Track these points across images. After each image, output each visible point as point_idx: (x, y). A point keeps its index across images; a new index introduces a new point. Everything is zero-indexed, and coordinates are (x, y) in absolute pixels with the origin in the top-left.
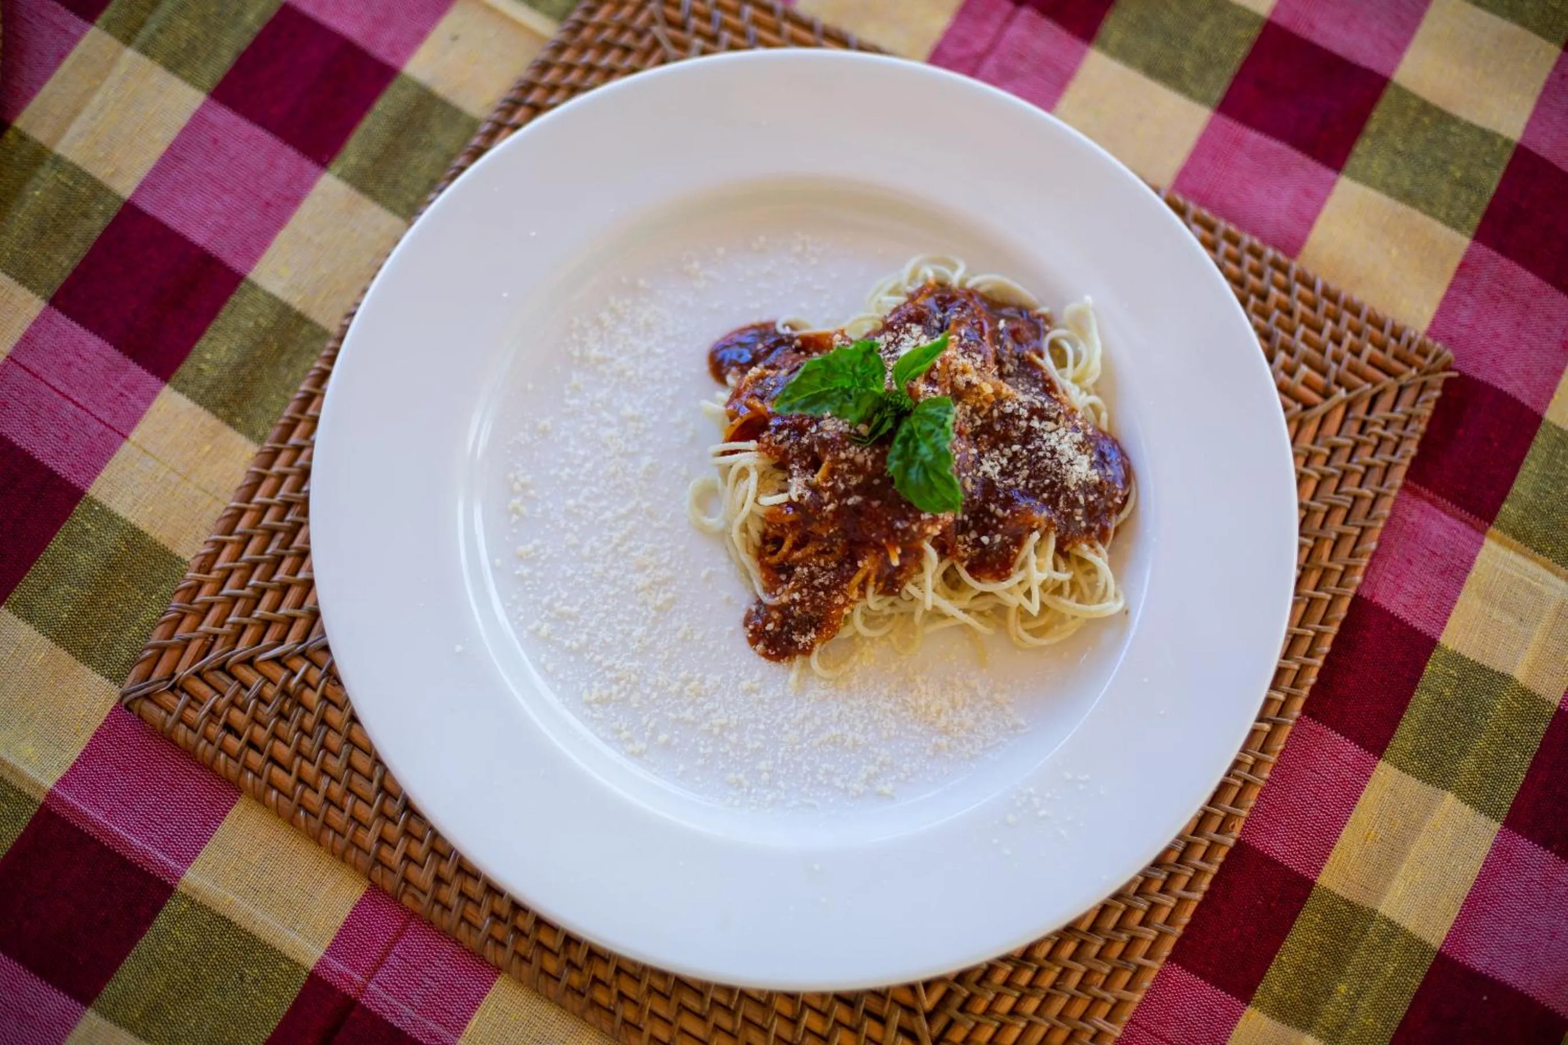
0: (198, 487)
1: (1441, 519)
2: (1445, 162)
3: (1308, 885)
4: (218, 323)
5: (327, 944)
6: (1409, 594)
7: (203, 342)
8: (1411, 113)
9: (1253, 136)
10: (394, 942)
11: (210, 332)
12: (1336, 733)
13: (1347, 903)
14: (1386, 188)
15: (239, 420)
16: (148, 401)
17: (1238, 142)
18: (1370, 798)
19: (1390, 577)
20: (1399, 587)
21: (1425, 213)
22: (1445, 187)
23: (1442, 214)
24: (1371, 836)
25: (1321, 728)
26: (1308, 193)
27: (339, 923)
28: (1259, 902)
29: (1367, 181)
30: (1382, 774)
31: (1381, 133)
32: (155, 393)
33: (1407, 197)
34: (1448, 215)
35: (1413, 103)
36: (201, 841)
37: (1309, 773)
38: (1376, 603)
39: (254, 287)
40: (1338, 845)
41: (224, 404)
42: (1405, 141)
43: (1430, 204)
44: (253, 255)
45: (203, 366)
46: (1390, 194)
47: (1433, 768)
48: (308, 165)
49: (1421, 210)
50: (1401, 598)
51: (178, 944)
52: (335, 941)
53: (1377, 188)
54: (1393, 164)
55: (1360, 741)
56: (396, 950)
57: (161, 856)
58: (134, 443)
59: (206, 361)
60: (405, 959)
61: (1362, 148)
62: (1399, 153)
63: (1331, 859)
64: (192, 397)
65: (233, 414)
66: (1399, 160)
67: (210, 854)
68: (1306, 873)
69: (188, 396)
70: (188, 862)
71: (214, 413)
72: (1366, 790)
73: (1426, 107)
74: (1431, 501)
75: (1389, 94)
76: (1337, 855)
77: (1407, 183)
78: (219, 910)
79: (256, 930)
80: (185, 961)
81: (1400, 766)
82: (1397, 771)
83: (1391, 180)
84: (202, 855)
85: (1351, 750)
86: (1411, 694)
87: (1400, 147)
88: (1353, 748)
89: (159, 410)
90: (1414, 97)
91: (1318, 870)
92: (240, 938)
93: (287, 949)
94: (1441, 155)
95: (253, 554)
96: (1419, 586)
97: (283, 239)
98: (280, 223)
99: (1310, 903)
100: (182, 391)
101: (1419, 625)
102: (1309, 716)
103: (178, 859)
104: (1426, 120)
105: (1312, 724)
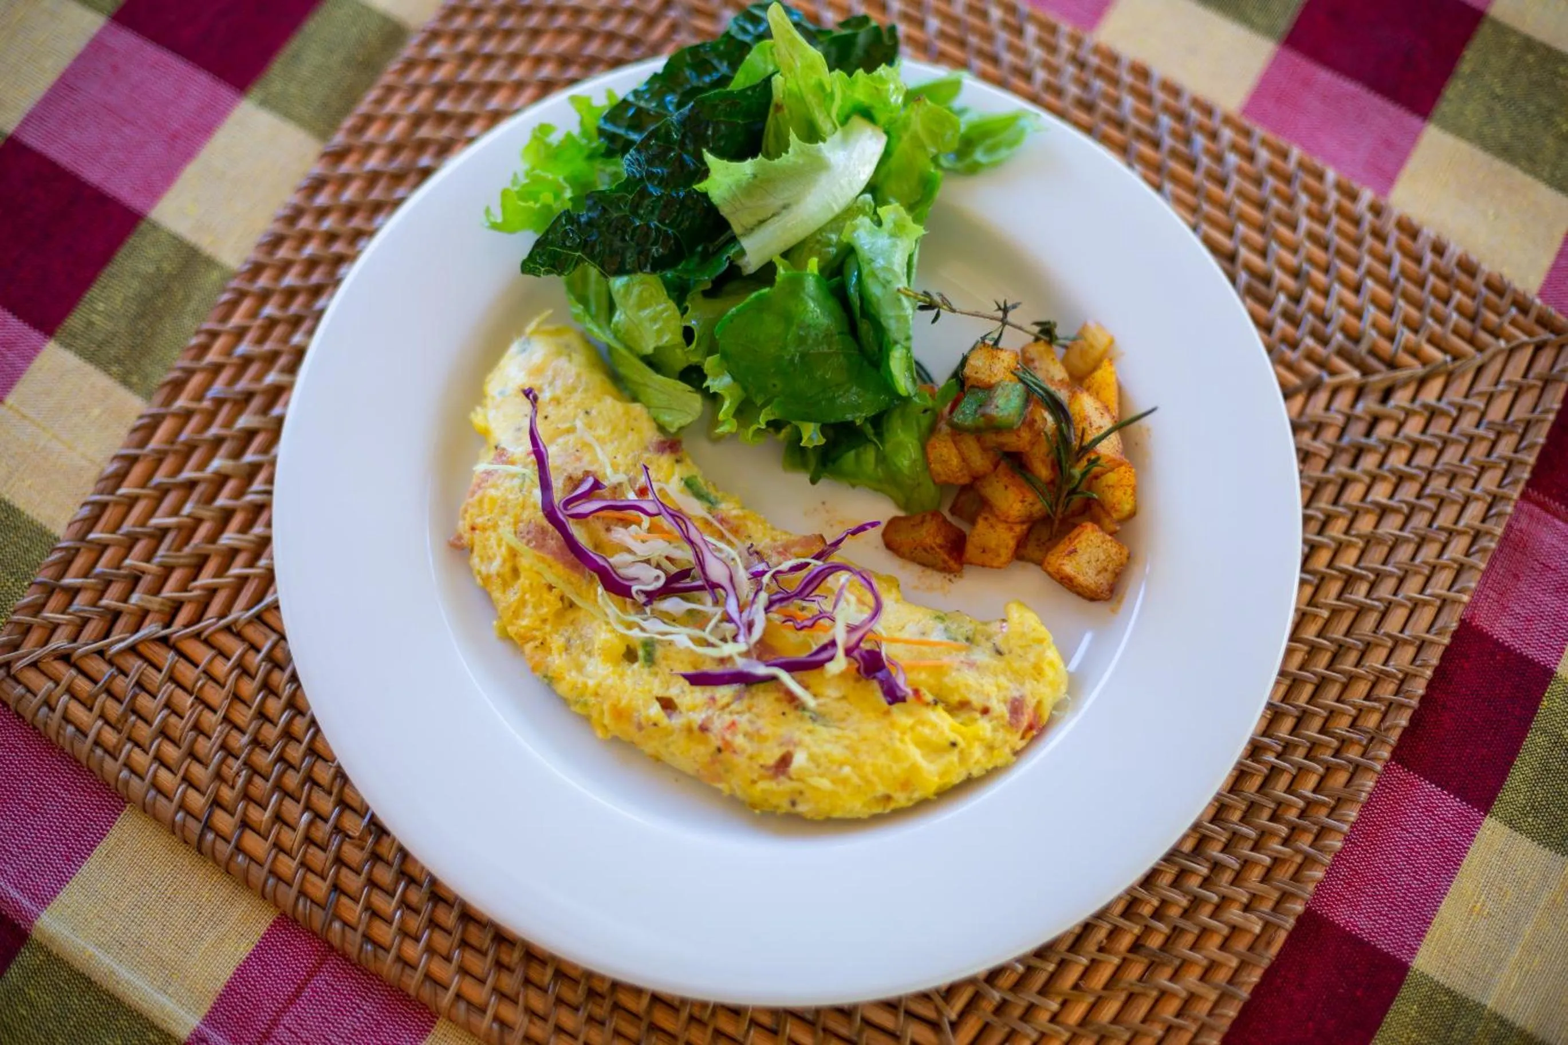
0: (84, 456)
1: (1555, 526)
2: (1551, 111)
3: (1401, 969)
4: (111, 269)
5: (204, 1010)
6: (1516, 616)
7: (94, 291)
8: (1511, 52)
9: (1324, 76)
10: (284, 1010)
11: (103, 279)
12: (1431, 783)
13: (1448, 992)
14: (1481, 140)
15: (135, 379)
16: (28, 359)
17: (1307, 83)
18: (1475, 862)
19: (1493, 594)
20: (1504, 608)
21: (1526, 171)
22: (1549, 141)
23: (1546, 174)
24: (1477, 909)
25: (1413, 777)
26: (1389, 144)
27: (220, 986)
28: (1341, 991)
29: (1459, 131)
30: (1488, 832)
31: (1475, 74)
32: (36, 350)
33: (1505, 152)
34: (1553, 175)
35: (1514, 40)
36: (62, 880)
37: (1398, 831)
38: (1477, 626)
39: (155, 227)
40: (1436, 920)
41: (118, 361)
42: (1505, 83)
43: (1531, 160)
44: (155, 191)
45: (95, 318)
46: (1486, 147)
47: (1550, 827)
48: (224, 91)
49: (1521, 168)
50: (1508, 622)
51: (31, 1006)
52: (214, 1009)
53: (1470, 140)
54: (1490, 110)
55: (1461, 793)
56: (286, 1020)
57: (14, 893)
58: (11, 408)
59: (99, 313)
60: (296, 1034)
61: (1453, 91)
62: (1497, 97)
63: (1428, 937)
64: (81, 353)
65: (129, 372)
66: (1498, 107)
67: (70, 896)
68: (1399, 955)
69: (76, 352)
70: (44, 902)
71: (107, 371)
72: (1470, 852)
73: (1529, 44)
74: (1542, 505)
75: (1485, 31)
76: (1435, 932)
77: (1506, 136)
78: (77, 965)
79: (120, 990)
80: (38, 1028)
81: (1511, 823)
82: (1507, 830)
83: (1487, 130)
84: (62, 896)
85: (1450, 804)
86: (1523, 737)
87: (1499, 90)
88: (1454, 803)
89: (40, 369)
90: (1515, 32)
91: (1413, 951)
92: (101, 1001)
93: (156, 1015)
94: (1547, 102)
95: (134, 526)
96: (1529, 606)
97: (191, 173)
98: (188, 155)
99: (1405, 991)
100: (68, 346)
101: (1530, 652)
102: (1397, 763)
103: (34, 898)
104: (1531, 58)
105: (1401, 773)
